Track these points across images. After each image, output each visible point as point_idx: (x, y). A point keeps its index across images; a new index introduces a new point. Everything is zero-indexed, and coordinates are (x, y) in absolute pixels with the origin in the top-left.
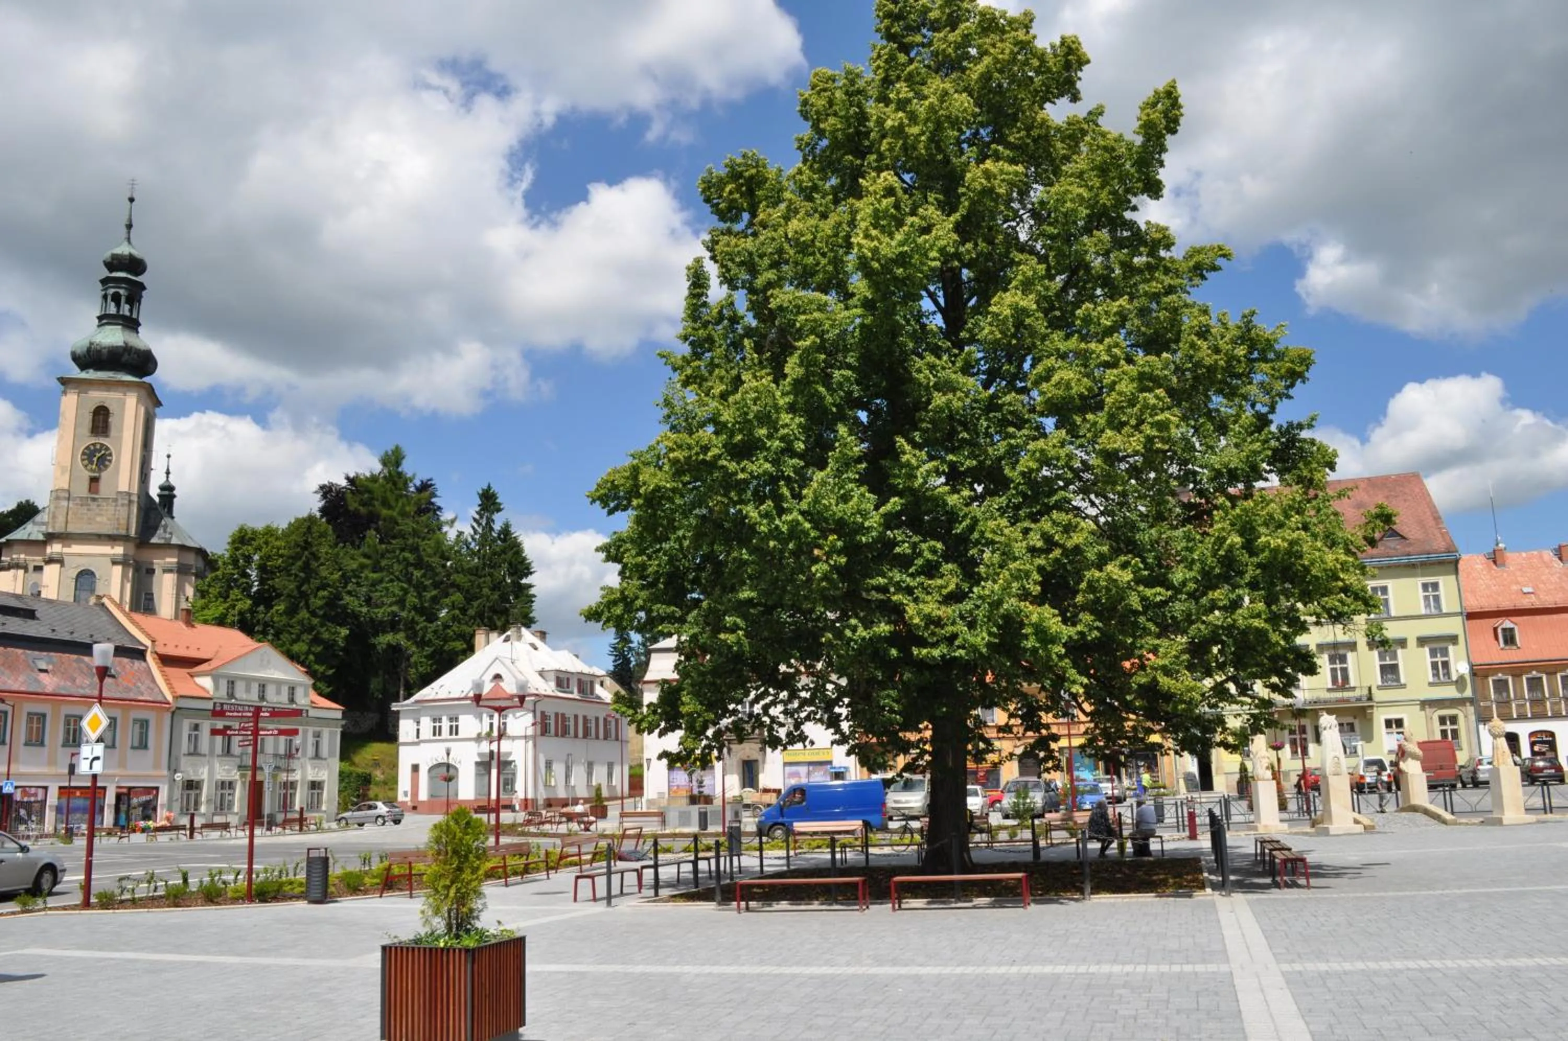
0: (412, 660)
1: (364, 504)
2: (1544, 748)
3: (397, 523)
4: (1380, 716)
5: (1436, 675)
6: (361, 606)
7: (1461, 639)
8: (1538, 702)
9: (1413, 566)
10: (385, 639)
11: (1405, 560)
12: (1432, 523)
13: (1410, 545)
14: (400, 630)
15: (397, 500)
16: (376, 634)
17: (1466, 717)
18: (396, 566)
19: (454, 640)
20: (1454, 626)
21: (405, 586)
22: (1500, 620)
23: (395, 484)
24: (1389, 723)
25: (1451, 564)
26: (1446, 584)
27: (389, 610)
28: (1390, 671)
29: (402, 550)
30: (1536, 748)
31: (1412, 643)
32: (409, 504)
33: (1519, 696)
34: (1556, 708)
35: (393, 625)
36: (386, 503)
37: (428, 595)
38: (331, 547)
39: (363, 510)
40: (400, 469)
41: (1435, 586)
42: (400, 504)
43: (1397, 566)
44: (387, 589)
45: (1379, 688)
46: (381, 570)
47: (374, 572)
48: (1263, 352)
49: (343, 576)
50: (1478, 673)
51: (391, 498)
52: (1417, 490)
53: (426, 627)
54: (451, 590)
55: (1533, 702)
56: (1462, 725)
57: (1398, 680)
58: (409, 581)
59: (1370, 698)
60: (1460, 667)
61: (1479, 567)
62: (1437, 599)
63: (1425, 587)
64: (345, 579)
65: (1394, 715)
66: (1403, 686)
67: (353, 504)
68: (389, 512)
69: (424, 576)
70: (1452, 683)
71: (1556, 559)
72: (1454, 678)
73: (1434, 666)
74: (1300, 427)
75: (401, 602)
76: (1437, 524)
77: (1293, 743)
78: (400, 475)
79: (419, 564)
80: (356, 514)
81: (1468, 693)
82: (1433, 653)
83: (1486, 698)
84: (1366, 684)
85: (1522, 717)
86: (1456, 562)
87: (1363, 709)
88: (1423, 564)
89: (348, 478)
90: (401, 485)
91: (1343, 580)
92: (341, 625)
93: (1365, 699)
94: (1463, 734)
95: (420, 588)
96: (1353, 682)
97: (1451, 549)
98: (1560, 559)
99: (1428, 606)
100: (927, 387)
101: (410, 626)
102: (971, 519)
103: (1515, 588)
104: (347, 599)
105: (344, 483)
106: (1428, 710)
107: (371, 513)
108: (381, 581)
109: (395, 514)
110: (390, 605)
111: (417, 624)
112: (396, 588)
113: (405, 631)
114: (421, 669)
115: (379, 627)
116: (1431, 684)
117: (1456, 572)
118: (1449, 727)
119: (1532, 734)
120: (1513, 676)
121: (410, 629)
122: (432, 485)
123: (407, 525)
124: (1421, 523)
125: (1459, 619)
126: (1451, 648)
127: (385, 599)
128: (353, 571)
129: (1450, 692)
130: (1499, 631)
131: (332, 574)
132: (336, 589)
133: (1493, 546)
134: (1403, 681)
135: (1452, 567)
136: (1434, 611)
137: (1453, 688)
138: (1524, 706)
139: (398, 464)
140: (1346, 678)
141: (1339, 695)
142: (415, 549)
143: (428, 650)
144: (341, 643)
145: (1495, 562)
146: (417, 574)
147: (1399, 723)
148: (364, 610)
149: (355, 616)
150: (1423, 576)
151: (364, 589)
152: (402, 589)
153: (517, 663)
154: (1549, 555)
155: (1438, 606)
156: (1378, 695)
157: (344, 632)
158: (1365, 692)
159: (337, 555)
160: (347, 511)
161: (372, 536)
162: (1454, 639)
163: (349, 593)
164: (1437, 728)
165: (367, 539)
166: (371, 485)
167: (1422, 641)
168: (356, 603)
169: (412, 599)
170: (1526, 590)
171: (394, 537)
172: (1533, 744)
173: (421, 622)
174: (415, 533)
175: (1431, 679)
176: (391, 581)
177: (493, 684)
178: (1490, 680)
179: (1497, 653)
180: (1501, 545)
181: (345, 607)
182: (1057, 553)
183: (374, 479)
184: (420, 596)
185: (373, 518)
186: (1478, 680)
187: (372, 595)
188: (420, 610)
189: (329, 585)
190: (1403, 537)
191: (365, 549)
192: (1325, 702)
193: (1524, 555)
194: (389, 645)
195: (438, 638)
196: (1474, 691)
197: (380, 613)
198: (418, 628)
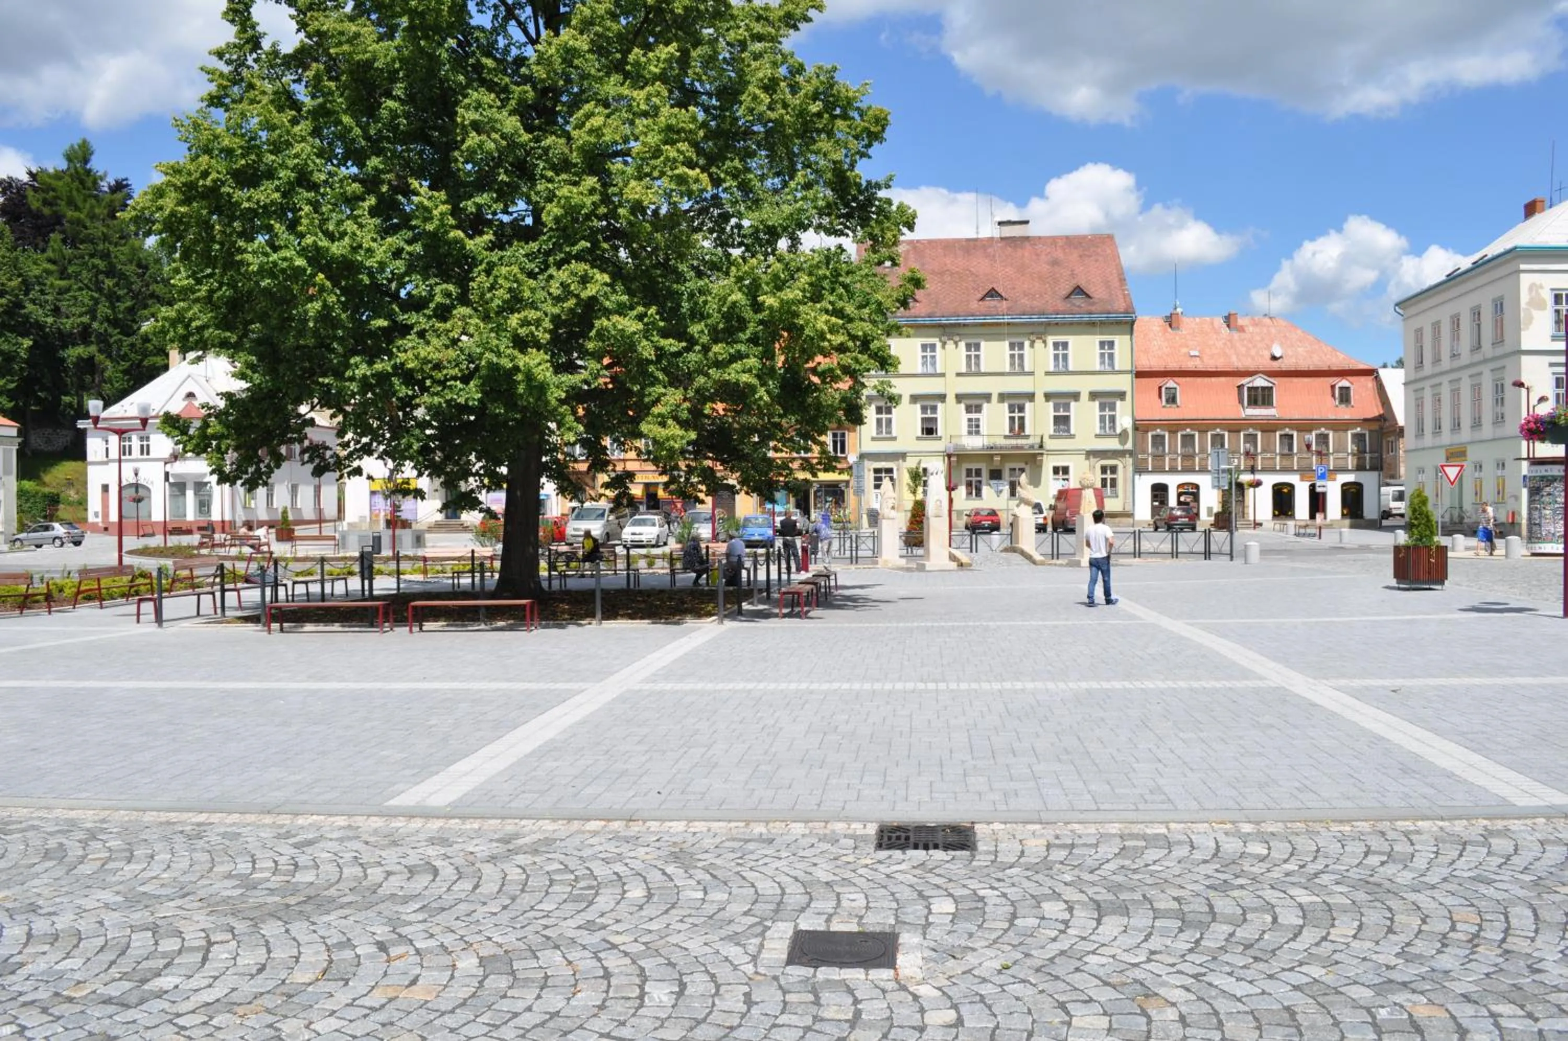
0: (107, 374)
1: (45, 202)
2: (1189, 499)
3: (86, 228)
4: (1049, 463)
5: (1103, 427)
6: (47, 316)
7: (1128, 396)
8: (1189, 457)
9: (1092, 324)
10: (74, 353)
11: (1086, 318)
12: (1117, 284)
13: (1093, 304)
14: (92, 342)
15: (85, 201)
16: (65, 347)
17: (1125, 467)
18: (84, 274)
19: (155, 355)
20: (1123, 383)
21: (96, 295)
22: (1166, 379)
23: (82, 182)
24: (1056, 470)
25: (1127, 324)
26: (1121, 342)
27: (79, 320)
28: (1062, 421)
29: (92, 256)
30: (1182, 499)
31: (1084, 396)
32: (100, 205)
33: (1173, 451)
34: (1204, 463)
35: (85, 335)
36: (71, 203)
37: (122, 306)
38: (8, 250)
39: (46, 211)
40: (88, 167)
41: (1111, 344)
42: (88, 206)
43: (1079, 324)
44: (75, 298)
45: (1051, 437)
46: (69, 277)
47: (61, 279)
48: (844, 109)
49: (24, 282)
50: (1140, 427)
51: (79, 200)
52: (1109, 251)
53: (120, 340)
54: (150, 302)
55: (1185, 457)
56: (1120, 476)
57: (1068, 430)
58: (100, 290)
59: (1041, 447)
60: (1124, 422)
61: (1156, 328)
62: (1111, 356)
63: (1102, 344)
64: (27, 286)
65: (1061, 463)
66: (1072, 437)
67: (34, 201)
68: (76, 214)
69: (117, 285)
70: (1115, 436)
71: (1225, 325)
72: (1118, 431)
73: (1102, 419)
74: (878, 186)
75: (92, 312)
76: (1122, 285)
77: (969, 484)
78: (89, 172)
79: (111, 272)
80: (38, 215)
81: (1129, 446)
82: (1102, 407)
83: (1144, 451)
84: (1039, 433)
85: (1173, 470)
86: (1132, 323)
87: (1034, 456)
88: (1102, 323)
89: (30, 173)
90: (89, 184)
91: (829, 341)
92: (23, 335)
93: (1036, 446)
94: (1120, 483)
95: (113, 298)
96: (1028, 431)
97: (1129, 310)
98: (1228, 326)
99: (1102, 363)
100: (464, 127)
101: (103, 339)
102: (488, 263)
103: (1184, 350)
104: (30, 307)
105: (25, 178)
106: (1092, 459)
107: (55, 213)
108: (68, 290)
109: (82, 216)
110: (81, 315)
111: (111, 336)
112: (85, 297)
113: (98, 344)
114: (117, 385)
115: (67, 339)
116: (1097, 436)
117: (1131, 333)
118: (1109, 476)
119: (1179, 486)
120: (1170, 432)
121: (102, 342)
122: (127, 185)
123: (97, 229)
124: (1107, 284)
125: (1129, 377)
126: (1119, 404)
127: (73, 309)
128: (36, 277)
129: (1113, 444)
130: (1163, 389)
131: (10, 280)
132: (17, 296)
133: (1172, 311)
134: (1072, 432)
135: (1128, 327)
136: (1108, 368)
137: (1117, 440)
138: (1176, 460)
139: (86, 161)
140: (1022, 427)
141: (1013, 442)
142: (105, 256)
143: (125, 365)
144: (23, 354)
145: (1170, 325)
146: (109, 283)
147: (1066, 470)
148: (50, 320)
149: (40, 326)
150: (1102, 334)
151: (49, 297)
152: (92, 298)
153: (212, 382)
154: (1219, 321)
155: (1112, 364)
156: (1050, 444)
157: (27, 343)
158: (1038, 440)
159: (17, 259)
160: (30, 210)
161: (56, 237)
162: (1121, 395)
163: (33, 301)
164: (1099, 476)
165: (52, 243)
166: (55, 183)
167: (1094, 396)
168: (40, 312)
169: (104, 309)
170: (1193, 353)
171: (82, 242)
172: (1179, 495)
173: (115, 335)
174: (106, 238)
175: (1098, 431)
176: (80, 289)
177: (186, 403)
178: (1150, 434)
179: (1157, 410)
180: (1179, 310)
181: (27, 317)
182: (571, 302)
183: (58, 176)
184: (113, 307)
185: (57, 220)
186: (1139, 434)
187: (59, 304)
188: (114, 322)
189: (7, 293)
190: (1088, 296)
191: (50, 253)
192: (1001, 448)
193: (1197, 320)
194: (80, 358)
195: (136, 352)
196: (1134, 444)
197: (68, 324)
198: (112, 340)
